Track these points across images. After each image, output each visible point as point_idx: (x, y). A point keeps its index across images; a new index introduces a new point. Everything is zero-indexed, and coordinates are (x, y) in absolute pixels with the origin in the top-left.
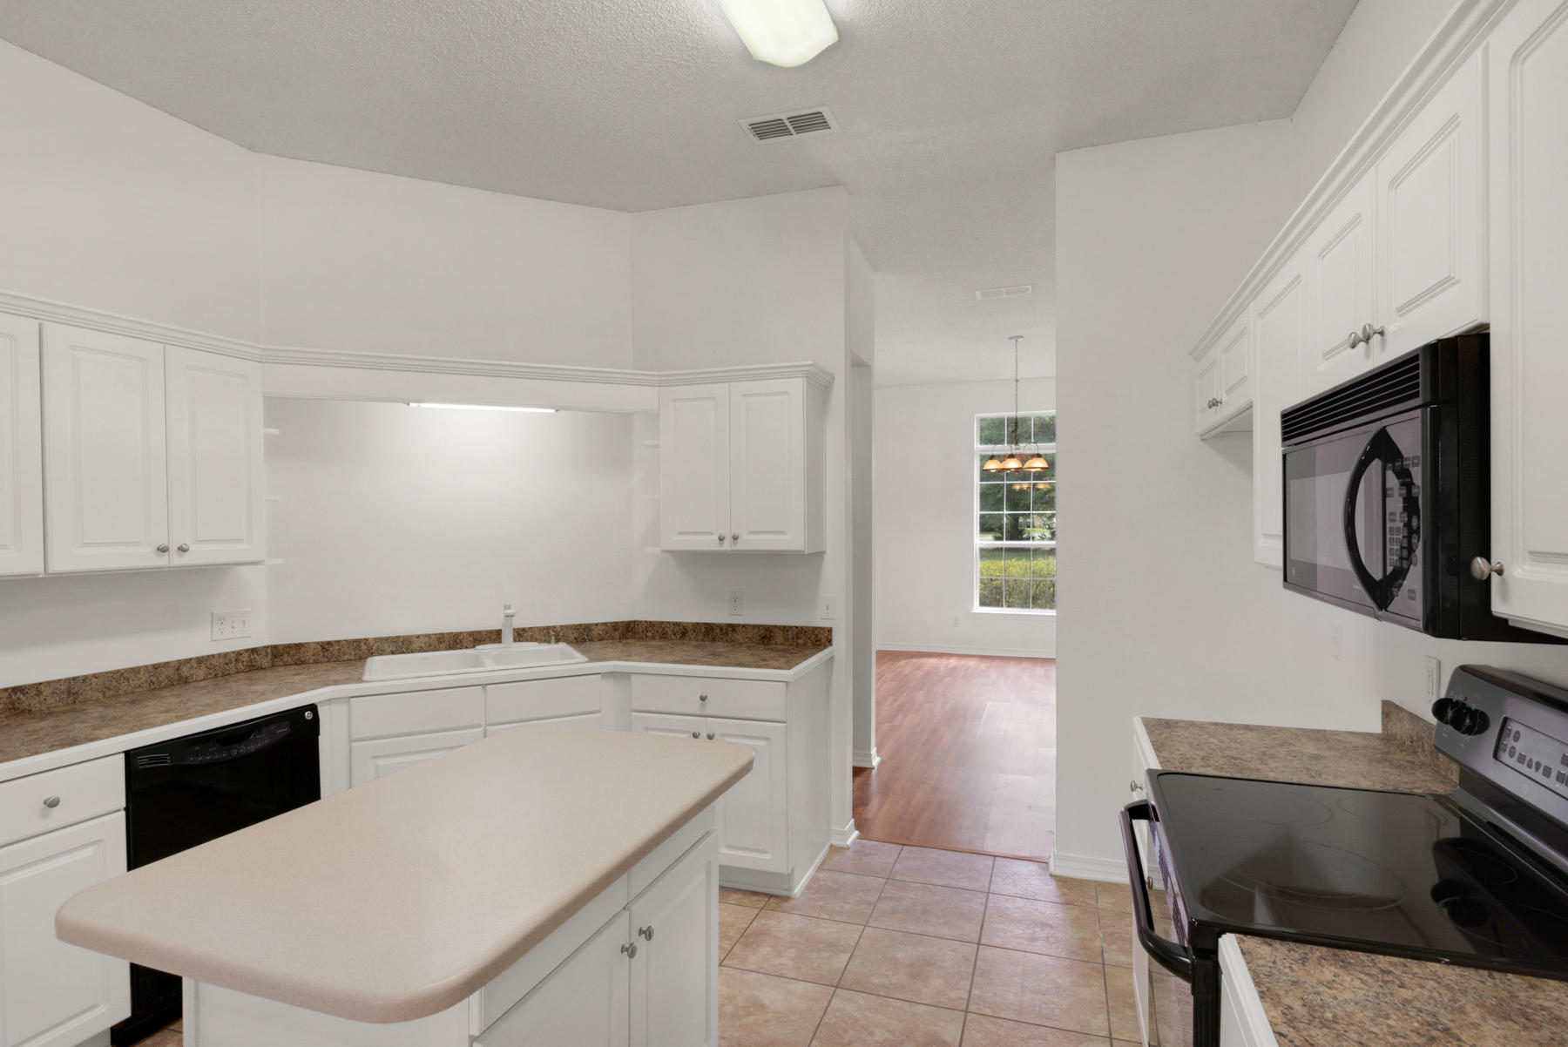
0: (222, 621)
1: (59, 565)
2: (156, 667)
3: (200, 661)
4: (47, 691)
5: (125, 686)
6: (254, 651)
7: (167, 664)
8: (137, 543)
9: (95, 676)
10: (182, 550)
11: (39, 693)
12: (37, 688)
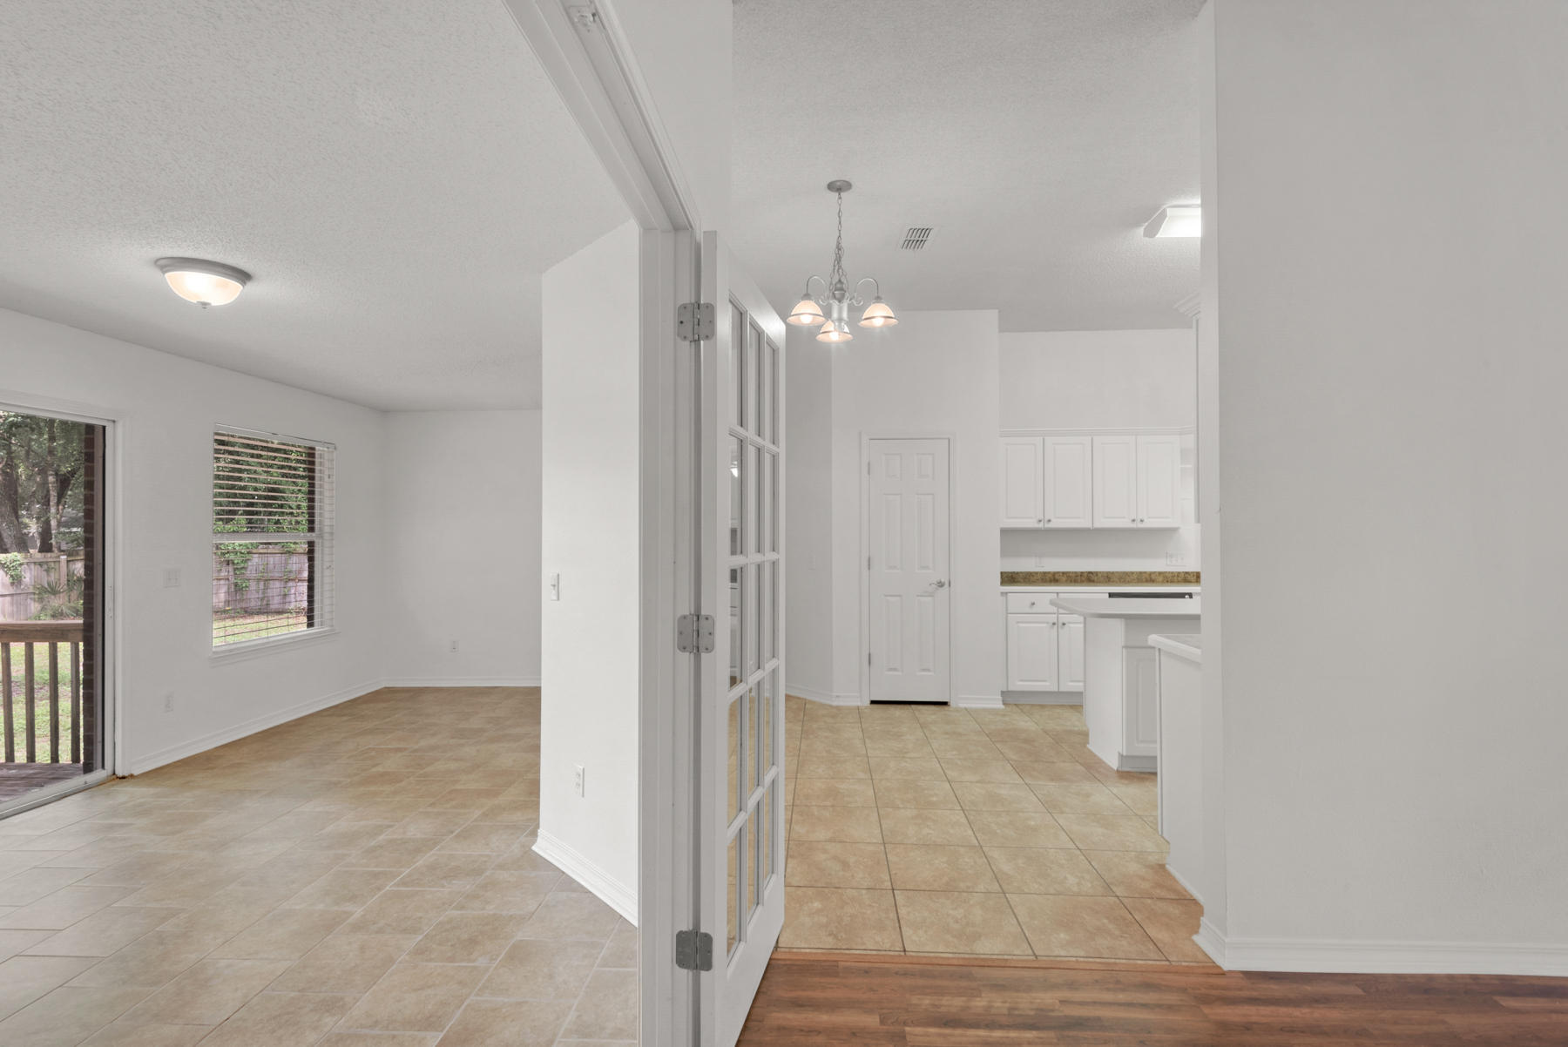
0: (1171, 556)
1: (1097, 525)
2: (1141, 573)
3: (1160, 573)
4: (1100, 575)
5: (1128, 579)
6: (1186, 573)
7: (1145, 572)
8: (1124, 518)
9: (1117, 572)
10: (1142, 521)
11: (1097, 575)
12: (1097, 573)
